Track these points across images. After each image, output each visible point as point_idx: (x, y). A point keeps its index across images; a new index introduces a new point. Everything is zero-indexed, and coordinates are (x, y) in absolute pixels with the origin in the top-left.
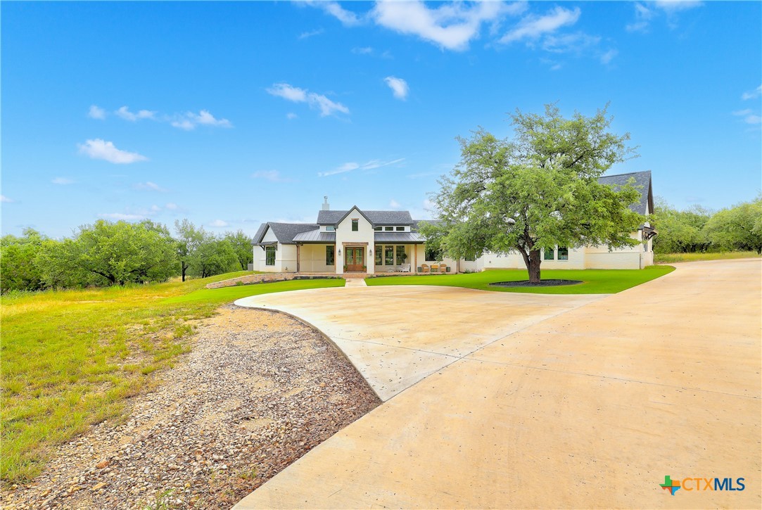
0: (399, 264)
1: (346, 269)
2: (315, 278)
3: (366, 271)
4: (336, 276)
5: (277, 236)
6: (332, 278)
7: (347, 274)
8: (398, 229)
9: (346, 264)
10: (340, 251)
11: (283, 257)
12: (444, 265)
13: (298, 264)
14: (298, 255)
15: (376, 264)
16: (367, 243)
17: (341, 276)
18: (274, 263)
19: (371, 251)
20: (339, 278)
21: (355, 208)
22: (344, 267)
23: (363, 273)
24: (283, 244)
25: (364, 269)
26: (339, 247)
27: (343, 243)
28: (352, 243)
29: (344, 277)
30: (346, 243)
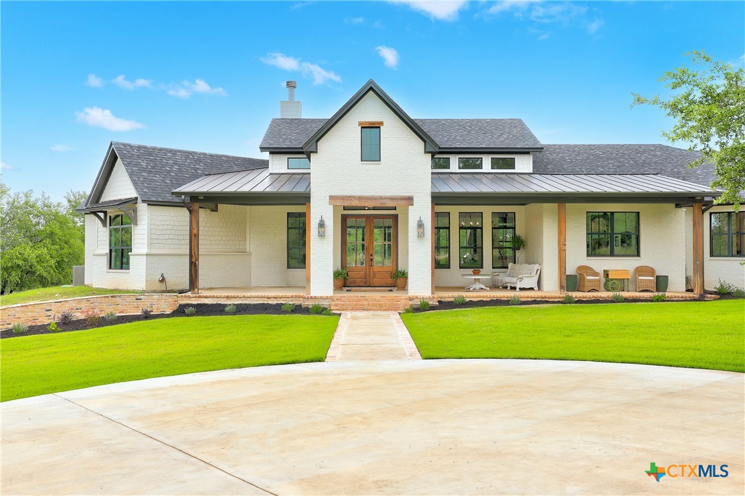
0: (501, 263)
1: (344, 280)
2: (242, 309)
3: (404, 287)
4: (309, 304)
5: (135, 183)
6: (298, 309)
7: (345, 295)
8: (495, 164)
9: (343, 265)
10: (322, 225)
11: (150, 244)
12: (650, 271)
13: (194, 266)
14: (194, 238)
15: (438, 265)
16: (409, 200)
17: (325, 304)
18: (128, 263)
19: (420, 225)
20: (320, 311)
21: (371, 89)
22: (337, 275)
23: (395, 294)
24: (151, 203)
25: (398, 280)
26: (321, 212)
27: (332, 198)
28: (360, 198)
29: (336, 305)
30: (343, 198)
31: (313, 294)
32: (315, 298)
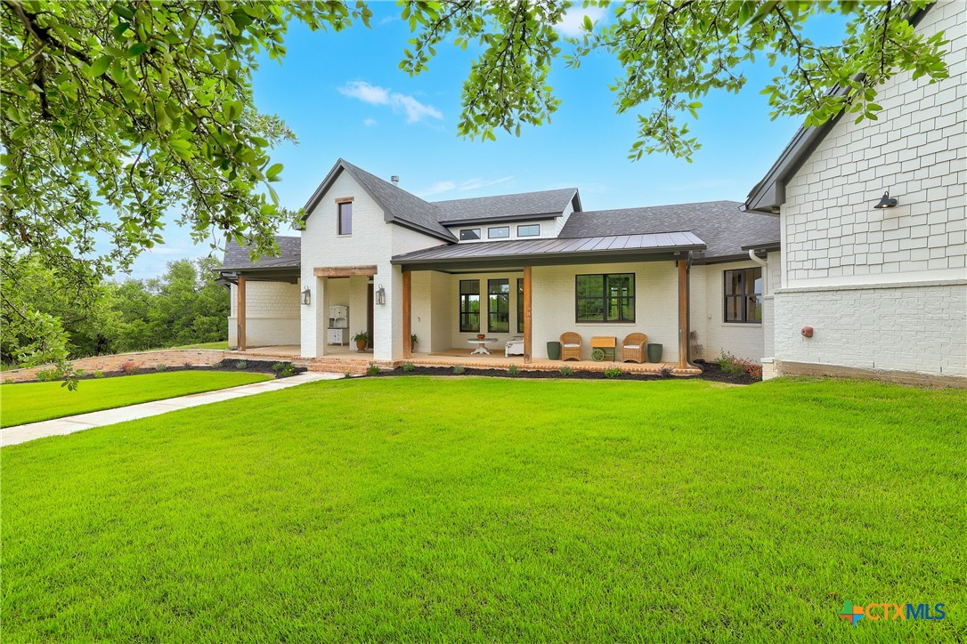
3: (371, 351)
10: (308, 293)
12: (640, 338)
13: (240, 327)
16: (374, 268)
19: (382, 292)
26: (308, 281)
27: (316, 269)
28: (336, 269)
29: (311, 366)
30: (324, 270)
31: (303, 356)
32: (304, 359)
